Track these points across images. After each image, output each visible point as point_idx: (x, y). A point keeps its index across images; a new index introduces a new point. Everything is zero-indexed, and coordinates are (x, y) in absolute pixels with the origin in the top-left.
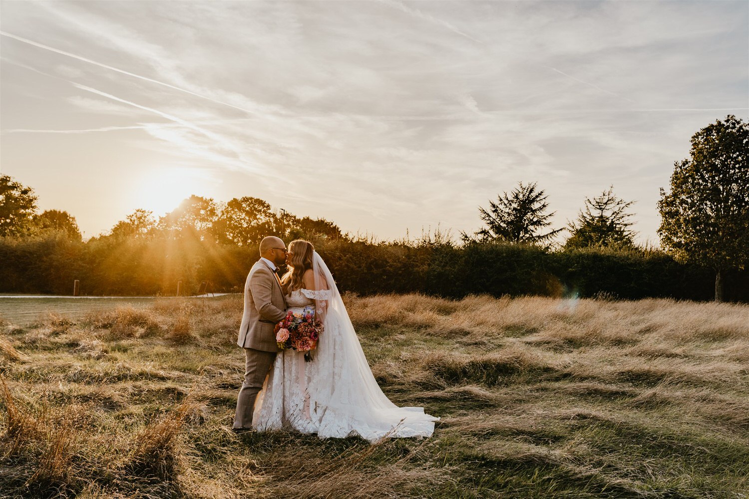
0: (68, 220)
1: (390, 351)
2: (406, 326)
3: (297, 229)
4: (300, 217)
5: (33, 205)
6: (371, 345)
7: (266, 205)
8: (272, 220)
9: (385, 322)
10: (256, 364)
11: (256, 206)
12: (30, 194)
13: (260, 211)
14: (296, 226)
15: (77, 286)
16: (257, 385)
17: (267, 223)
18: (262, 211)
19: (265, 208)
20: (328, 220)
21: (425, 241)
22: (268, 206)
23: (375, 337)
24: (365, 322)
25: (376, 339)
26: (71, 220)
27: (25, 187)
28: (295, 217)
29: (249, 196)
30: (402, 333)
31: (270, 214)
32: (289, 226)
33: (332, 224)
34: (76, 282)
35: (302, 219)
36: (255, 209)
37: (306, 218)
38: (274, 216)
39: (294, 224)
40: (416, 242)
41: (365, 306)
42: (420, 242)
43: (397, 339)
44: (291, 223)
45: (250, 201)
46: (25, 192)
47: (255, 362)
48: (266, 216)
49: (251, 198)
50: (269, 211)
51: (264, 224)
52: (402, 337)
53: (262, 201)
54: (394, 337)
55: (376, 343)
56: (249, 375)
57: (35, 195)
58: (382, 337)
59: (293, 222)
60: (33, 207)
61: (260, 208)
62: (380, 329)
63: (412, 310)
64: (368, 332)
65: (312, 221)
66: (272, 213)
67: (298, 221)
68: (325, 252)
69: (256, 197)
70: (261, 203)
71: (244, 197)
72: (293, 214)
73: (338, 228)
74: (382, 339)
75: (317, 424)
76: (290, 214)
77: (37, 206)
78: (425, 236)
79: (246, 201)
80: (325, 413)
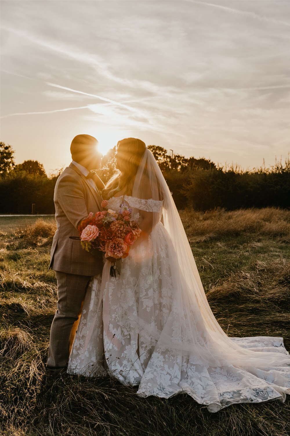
0: (39, 166)
1: (247, 258)
2: (263, 234)
3: (185, 166)
4: (187, 157)
5: (12, 156)
6: (231, 253)
7: (164, 150)
8: (168, 160)
9: (245, 231)
10: (66, 290)
11: (157, 151)
12: (9, 149)
13: (160, 154)
14: (185, 164)
15: (34, 208)
16: (71, 315)
17: (165, 162)
18: (162, 154)
19: (163, 152)
20: (207, 159)
21: (278, 168)
22: (165, 151)
23: (234, 245)
24: (227, 231)
25: (236, 246)
26: (40, 166)
27: (6, 145)
28: (184, 157)
29: (152, 145)
30: (259, 241)
31: (167, 156)
32: (180, 164)
33: (210, 161)
34: (34, 205)
35: (189, 158)
36: (157, 153)
37: (192, 158)
38: (169, 157)
39: (183, 162)
40: (271, 168)
41: (230, 218)
42: (274, 168)
43: (254, 246)
44: (181, 162)
45: (153, 148)
46: (7, 148)
47: (65, 287)
48: (164, 157)
49: (154, 146)
50: (166, 154)
51: (163, 163)
52: (259, 244)
53: (161, 148)
54: (251, 244)
55: (236, 250)
56: (61, 303)
57: (13, 150)
58: (241, 245)
59: (182, 161)
60: (12, 158)
61: (160, 153)
62: (239, 237)
63: (268, 219)
64: (229, 240)
65: (195, 160)
66: (168, 155)
67: (186, 161)
68: (202, 179)
69: (157, 145)
70: (161, 149)
71: (149, 145)
72: (182, 156)
73: (214, 164)
74: (241, 247)
75: (141, 372)
76: (180, 156)
77: (14, 157)
78: (278, 164)
79: (150, 148)
80: (153, 356)
